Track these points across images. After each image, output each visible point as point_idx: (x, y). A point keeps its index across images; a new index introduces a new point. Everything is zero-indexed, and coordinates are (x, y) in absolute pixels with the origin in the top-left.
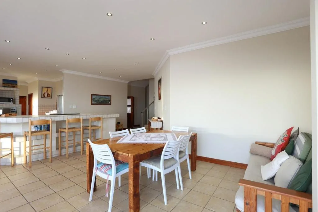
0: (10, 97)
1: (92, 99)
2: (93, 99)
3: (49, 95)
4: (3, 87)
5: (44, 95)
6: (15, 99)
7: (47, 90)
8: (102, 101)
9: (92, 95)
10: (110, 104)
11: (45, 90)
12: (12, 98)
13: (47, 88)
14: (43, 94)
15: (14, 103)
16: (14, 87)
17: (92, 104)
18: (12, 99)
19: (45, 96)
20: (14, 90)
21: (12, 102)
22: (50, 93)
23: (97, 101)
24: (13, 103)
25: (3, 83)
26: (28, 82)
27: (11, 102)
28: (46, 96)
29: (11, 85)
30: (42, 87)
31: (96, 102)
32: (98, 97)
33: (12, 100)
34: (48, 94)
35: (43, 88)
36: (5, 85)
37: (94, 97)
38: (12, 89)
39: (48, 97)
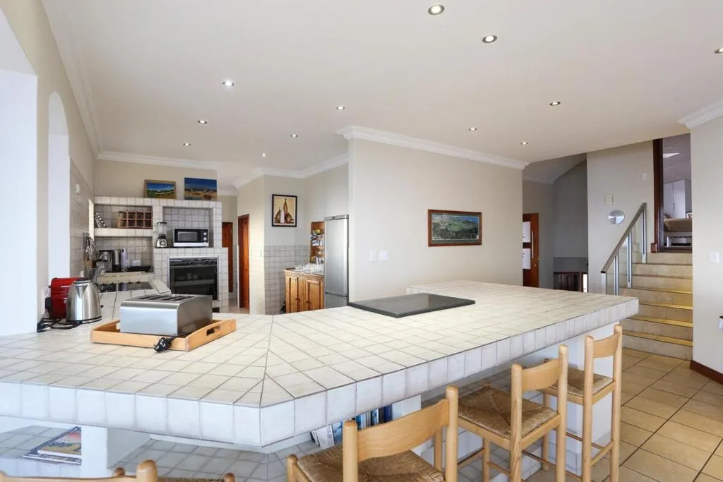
0: (202, 226)
1: (432, 228)
2: (433, 226)
3: (291, 217)
4: (187, 198)
5: (278, 217)
6: (212, 234)
7: (285, 203)
8: (457, 233)
9: (431, 212)
10: (479, 243)
11: (279, 203)
12: (206, 231)
13: (284, 198)
14: (275, 217)
15: (211, 245)
16: (208, 198)
17: (431, 244)
18: (205, 234)
19: (279, 222)
20: (211, 207)
21: (207, 241)
22: (291, 212)
23: (444, 233)
24: (207, 244)
25: (186, 190)
26: (237, 187)
27: (203, 241)
28: (282, 220)
29: (202, 194)
30: (273, 195)
31: (442, 236)
32: (445, 217)
33: (205, 236)
34: (287, 216)
35: (275, 197)
36: (190, 195)
37: (437, 219)
38: (205, 204)
39: (287, 223)
